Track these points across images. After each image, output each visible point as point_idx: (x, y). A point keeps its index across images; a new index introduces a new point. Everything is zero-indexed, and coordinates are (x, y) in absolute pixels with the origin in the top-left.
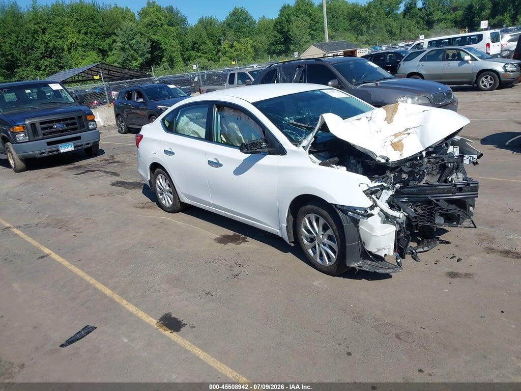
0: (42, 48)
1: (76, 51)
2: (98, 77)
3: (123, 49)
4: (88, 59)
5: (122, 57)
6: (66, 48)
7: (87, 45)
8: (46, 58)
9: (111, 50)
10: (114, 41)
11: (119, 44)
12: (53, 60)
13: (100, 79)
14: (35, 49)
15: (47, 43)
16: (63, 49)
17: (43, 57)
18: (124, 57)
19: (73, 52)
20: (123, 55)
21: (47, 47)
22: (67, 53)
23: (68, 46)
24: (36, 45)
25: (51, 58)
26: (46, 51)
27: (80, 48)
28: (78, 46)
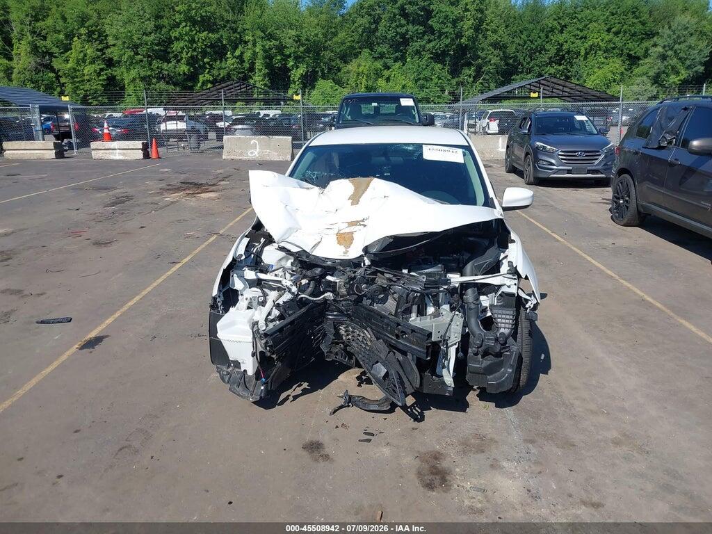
0: (553, 51)
1: (595, 56)
2: (536, 95)
3: (663, 57)
4: (606, 69)
5: (656, 67)
6: (583, 52)
7: (614, 48)
8: (554, 65)
9: (646, 57)
10: (655, 45)
11: (659, 49)
12: (561, 68)
13: (539, 97)
14: (543, 52)
15: (562, 45)
16: (578, 54)
17: (550, 63)
18: (659, 69)
19: (590, 57)
20: (660, 65)
21: (559, 50)
22: (582, 59)
23: (586, 50)
24: (548, 46)
25: (560, 65)
26: (557, 54)
27: (600, 53)
28: (600, 50)
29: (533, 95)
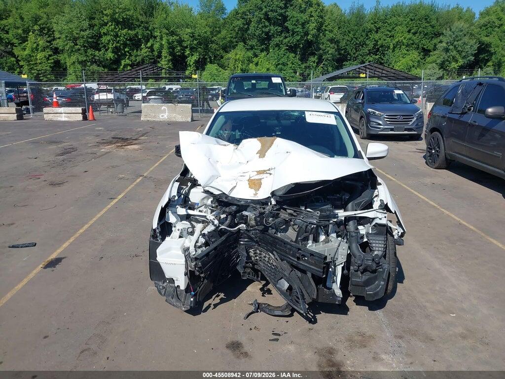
0: (371, 45)
1: (400, 49)
2: (364, 76)
3: (447, 50)
4: (408, 58)
5: (442, 57)
6: (392, 47)
7: (413, 44)
8: (372, 55)
9: (434, 50)
10: (441, 42)
11: (444, 45)
12: (377, 57)
13: (366, 77)
14: (364, 46)
15: (378, 41)
16: (389, 47)
17: (369, 54)
18: (444, 58)
19: (397, 50)
20: (445, 55)
21: (375, 45)
22: (391, 51)
23: (394, 45)
24: (368, 42)
25: (376, 55)
26: (374, 48)
27: (404, 47)
28: (403, 45)
29: (362, 75)
